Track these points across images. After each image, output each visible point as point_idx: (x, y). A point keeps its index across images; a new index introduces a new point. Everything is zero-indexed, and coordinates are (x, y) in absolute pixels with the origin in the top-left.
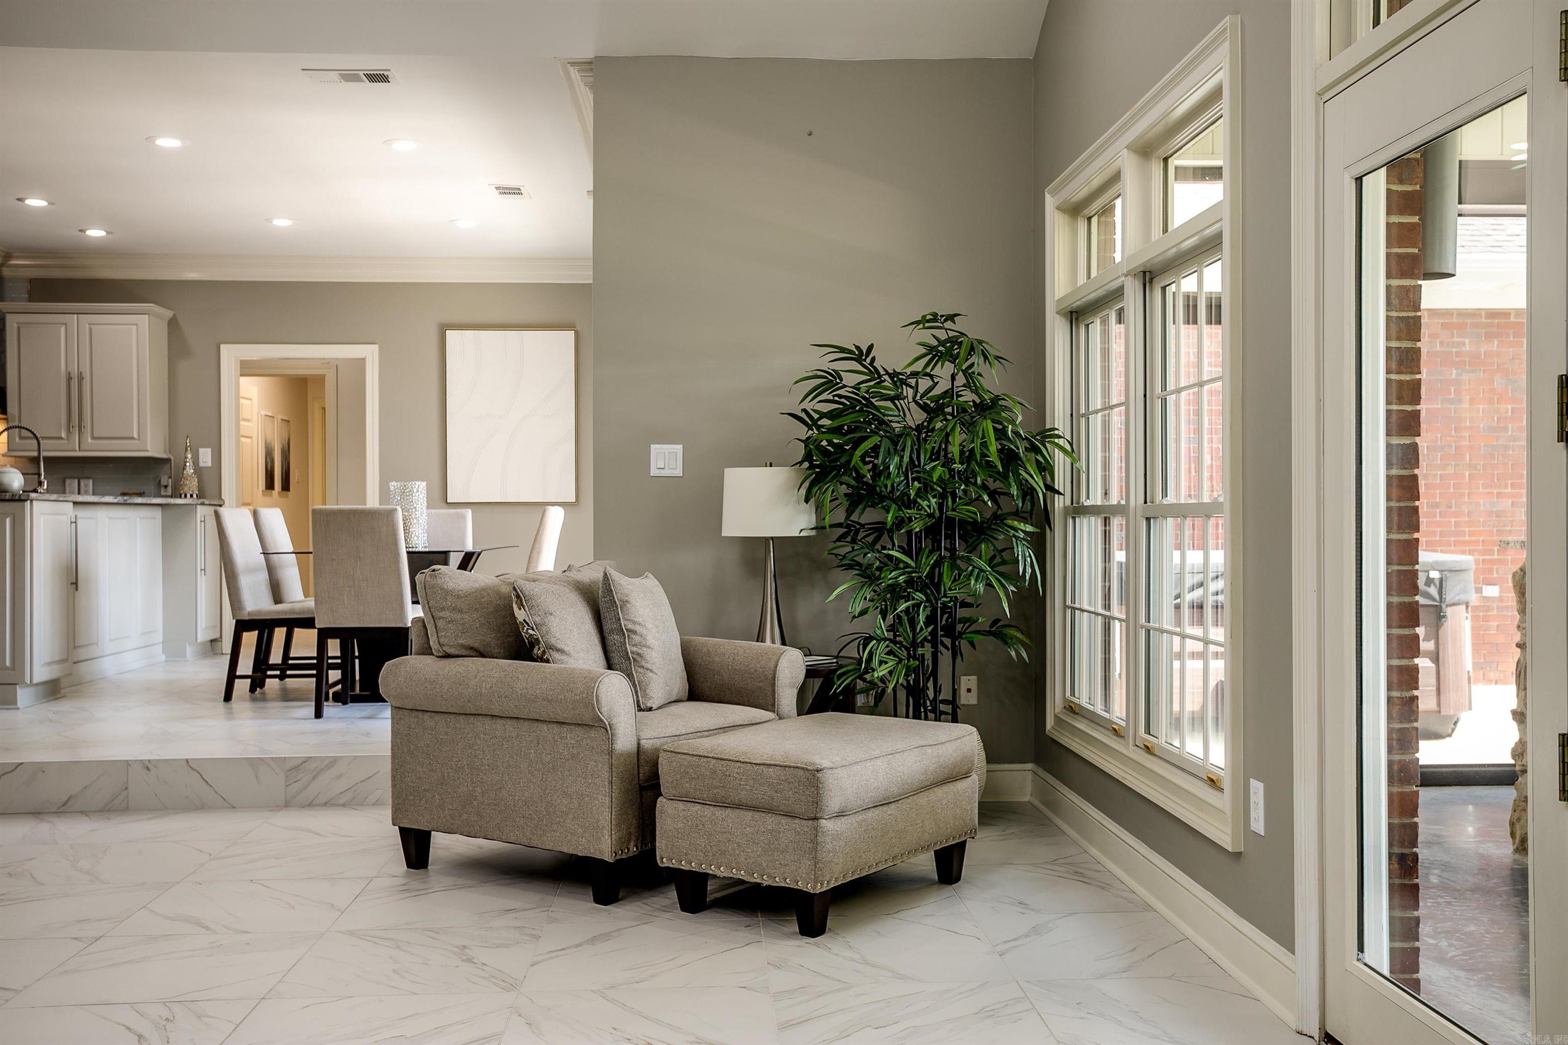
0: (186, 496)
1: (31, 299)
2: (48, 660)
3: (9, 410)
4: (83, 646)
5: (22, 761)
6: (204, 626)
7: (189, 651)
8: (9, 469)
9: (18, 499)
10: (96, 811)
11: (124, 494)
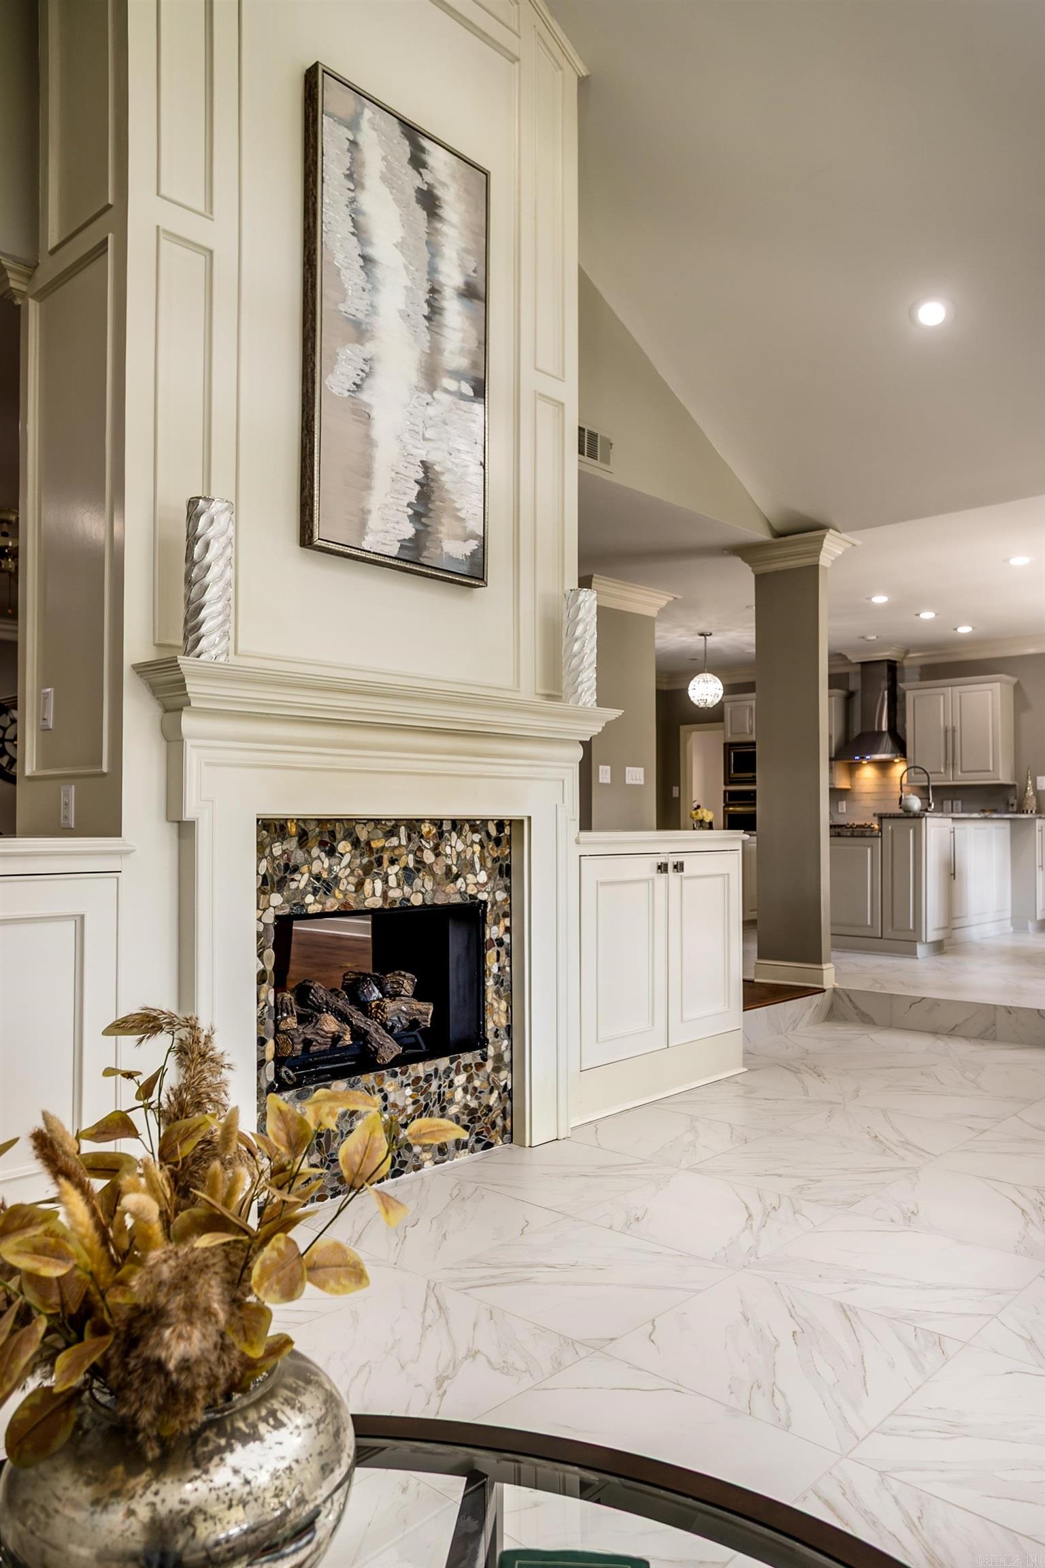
0: (1027, 812)
1: (921, 679)
2: (937, 926)
3: (908, 755)
4: (959, 918)
5: (924, 996)
6: (1041, 908)
7: (1031, 925)
8: (911, 796)
9: (918, 816)
10: (974, 1038)
11: (983, 811)
